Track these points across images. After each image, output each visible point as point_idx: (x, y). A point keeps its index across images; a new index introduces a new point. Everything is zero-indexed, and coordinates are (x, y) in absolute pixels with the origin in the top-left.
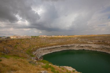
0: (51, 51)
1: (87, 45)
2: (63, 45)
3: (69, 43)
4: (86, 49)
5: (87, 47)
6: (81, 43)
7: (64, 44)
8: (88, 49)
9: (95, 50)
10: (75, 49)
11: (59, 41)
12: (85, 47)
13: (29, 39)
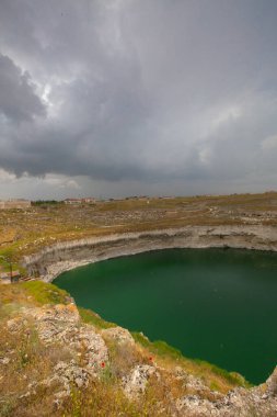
0: (102, 254)
1: (237, 230)
2: (147, 233)
3: (173, 223)
4: (236, 243)
5: (238, 239)
6: (219, 224)
7: (154, 229)
8: (243, 245)
9: (266, 248)
10: (193, 245)
11: (138, 216)
12: (232, 236)
13: (21, 211)
